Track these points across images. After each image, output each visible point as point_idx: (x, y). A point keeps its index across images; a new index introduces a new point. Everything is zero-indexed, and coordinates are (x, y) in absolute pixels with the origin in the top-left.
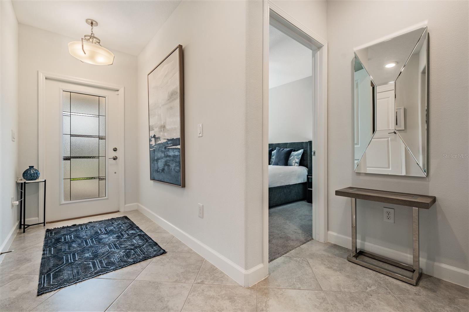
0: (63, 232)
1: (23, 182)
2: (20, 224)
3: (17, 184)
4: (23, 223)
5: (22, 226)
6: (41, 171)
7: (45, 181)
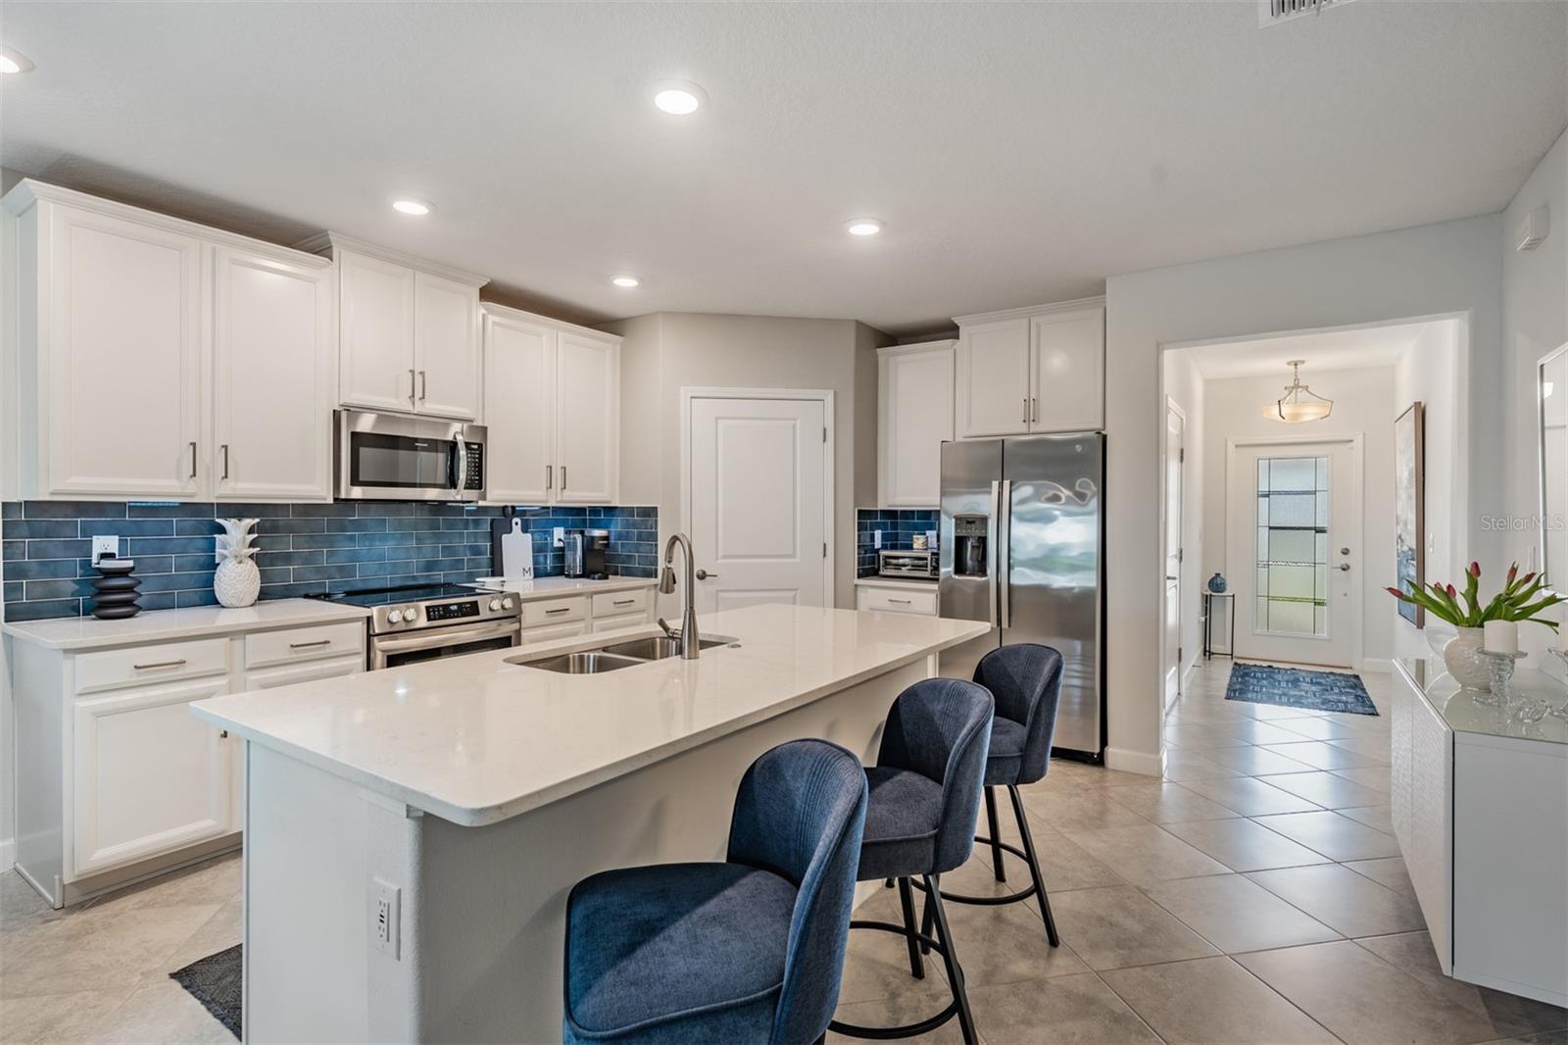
0: (1253, 669)
1: (1208, 593)
2: (1205, 651)
3: (1203, 595)
4: (1208, 649)
5: (1207, 654)
6: (1228, 582)
7: (1233, 596)
